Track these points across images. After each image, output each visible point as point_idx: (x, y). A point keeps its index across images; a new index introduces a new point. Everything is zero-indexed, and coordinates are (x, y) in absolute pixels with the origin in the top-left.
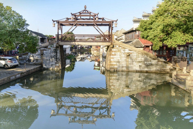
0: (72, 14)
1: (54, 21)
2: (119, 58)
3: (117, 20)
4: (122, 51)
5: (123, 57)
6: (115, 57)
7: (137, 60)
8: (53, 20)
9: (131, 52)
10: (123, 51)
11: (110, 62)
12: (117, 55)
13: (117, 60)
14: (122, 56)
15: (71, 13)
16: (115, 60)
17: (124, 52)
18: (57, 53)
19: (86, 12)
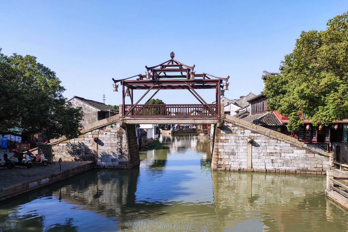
0: (148, 69)
1: (116, 81)
2: (235, 147)
3: (229, 77)
4: (239, 134)
5: (241, 144)
6: (227, 144)
7: (267, 150)
8: (113, 79)
9: (256, 135)
10: (241, 133)
11: (218, 155)
12: (229, 141)
13: (230, 151)
14: (239, 143)
15: (146, 67)
16: (227, 151)
17: (242, 135)
18: (121, 138)
19: (175, 64)
